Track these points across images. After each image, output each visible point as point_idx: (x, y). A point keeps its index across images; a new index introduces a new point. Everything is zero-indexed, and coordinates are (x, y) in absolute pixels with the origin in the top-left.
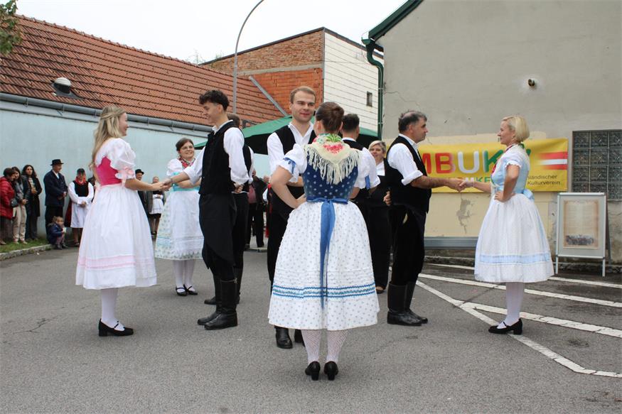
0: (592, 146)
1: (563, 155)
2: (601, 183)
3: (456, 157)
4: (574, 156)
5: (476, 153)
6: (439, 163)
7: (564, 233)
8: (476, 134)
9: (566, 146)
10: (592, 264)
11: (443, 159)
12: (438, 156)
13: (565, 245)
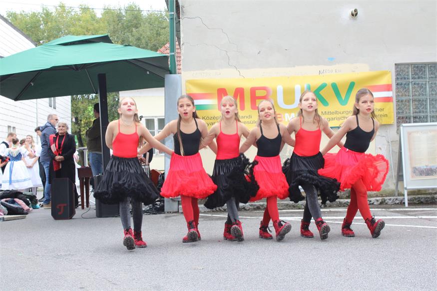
0: (412, 78)
1: (388, 88)
2: (422, 115)
3: (275, 92)
4: (397, 88)
5: (298, 88)
6: (254, 98)
7: (411, 164)
8: (294, 66)
9: (390, 78)
10: (425, 196)
11: (259, 93)
12: (253, 91)
13: (413, 177)
